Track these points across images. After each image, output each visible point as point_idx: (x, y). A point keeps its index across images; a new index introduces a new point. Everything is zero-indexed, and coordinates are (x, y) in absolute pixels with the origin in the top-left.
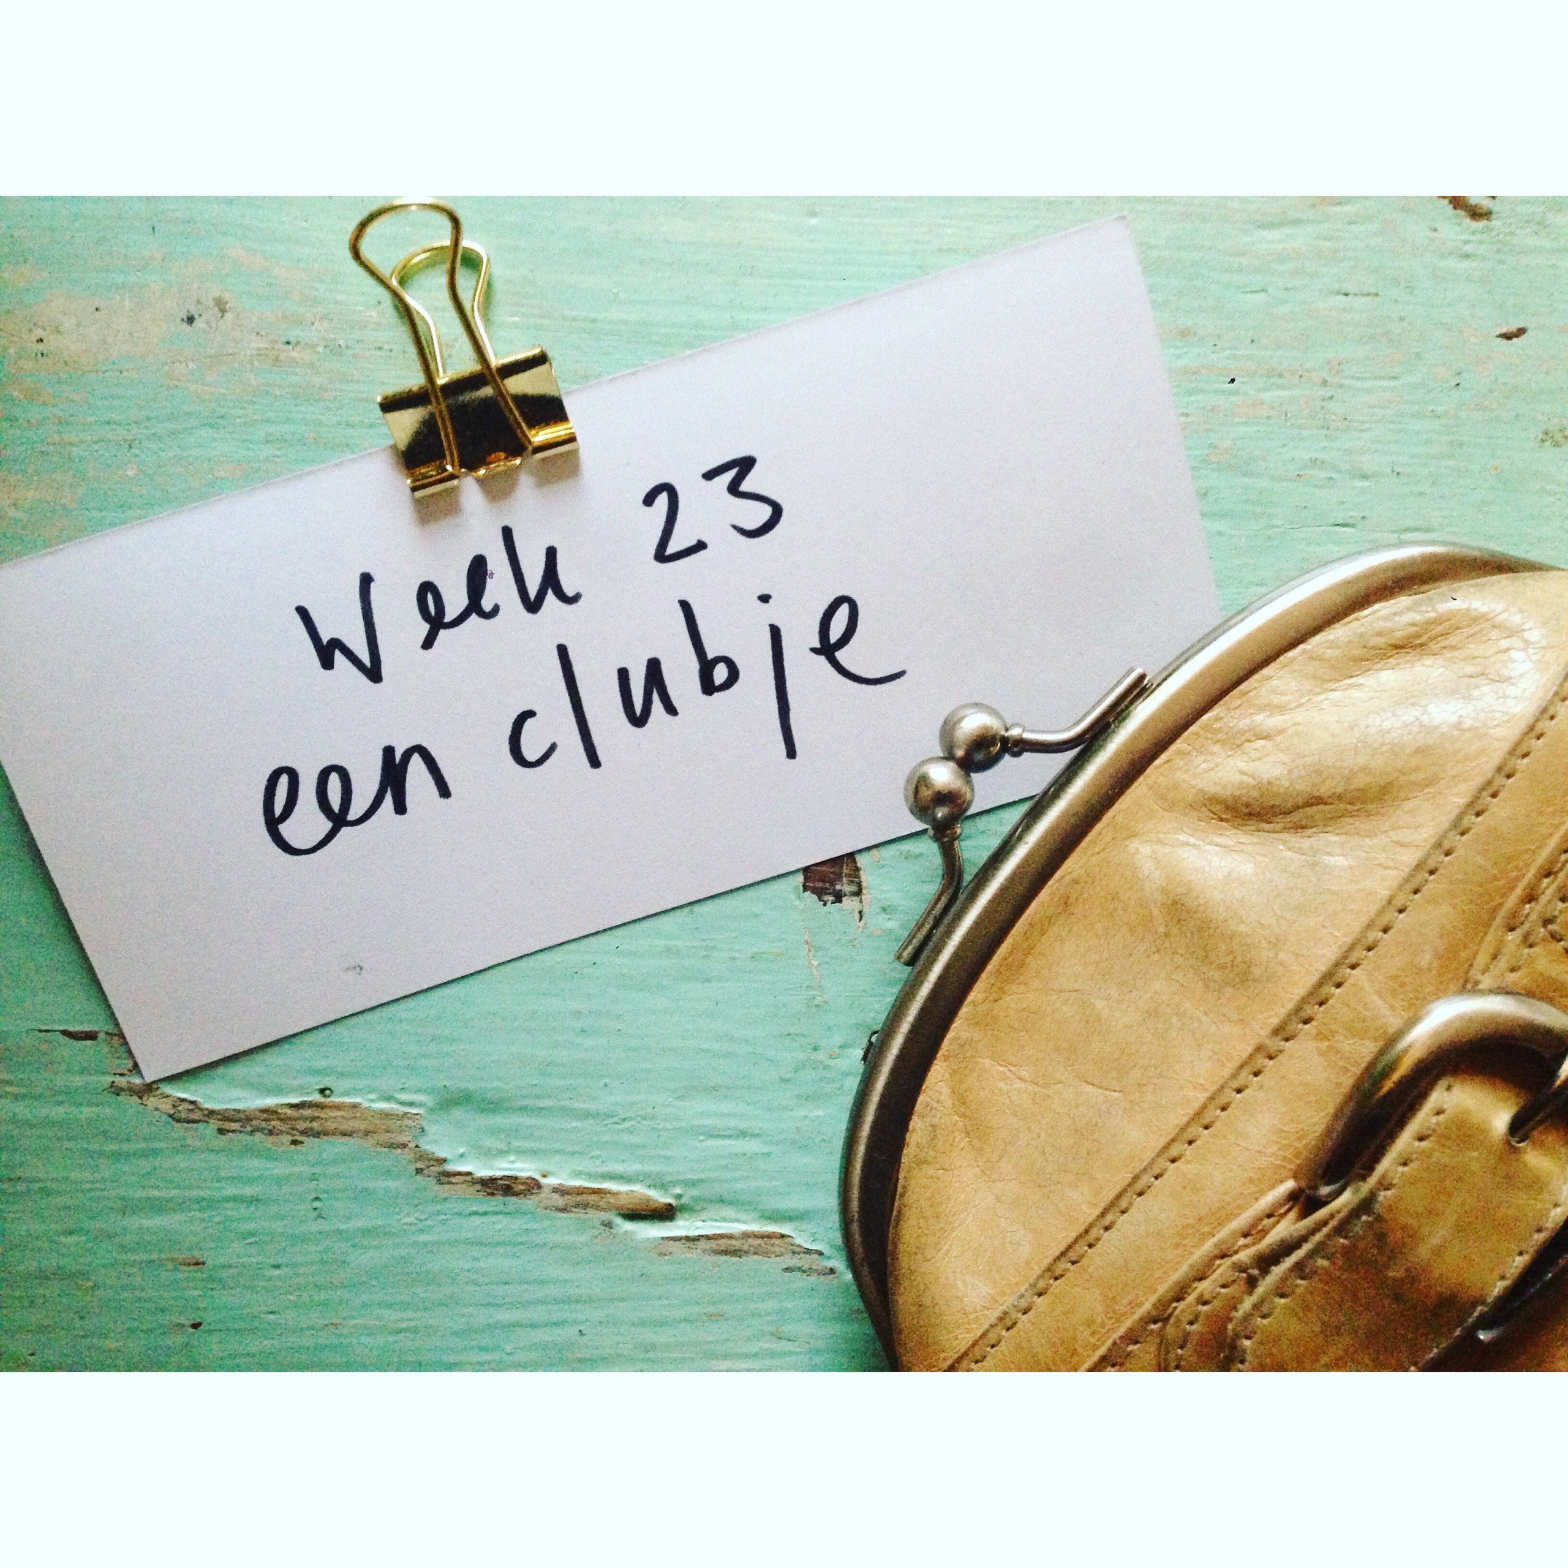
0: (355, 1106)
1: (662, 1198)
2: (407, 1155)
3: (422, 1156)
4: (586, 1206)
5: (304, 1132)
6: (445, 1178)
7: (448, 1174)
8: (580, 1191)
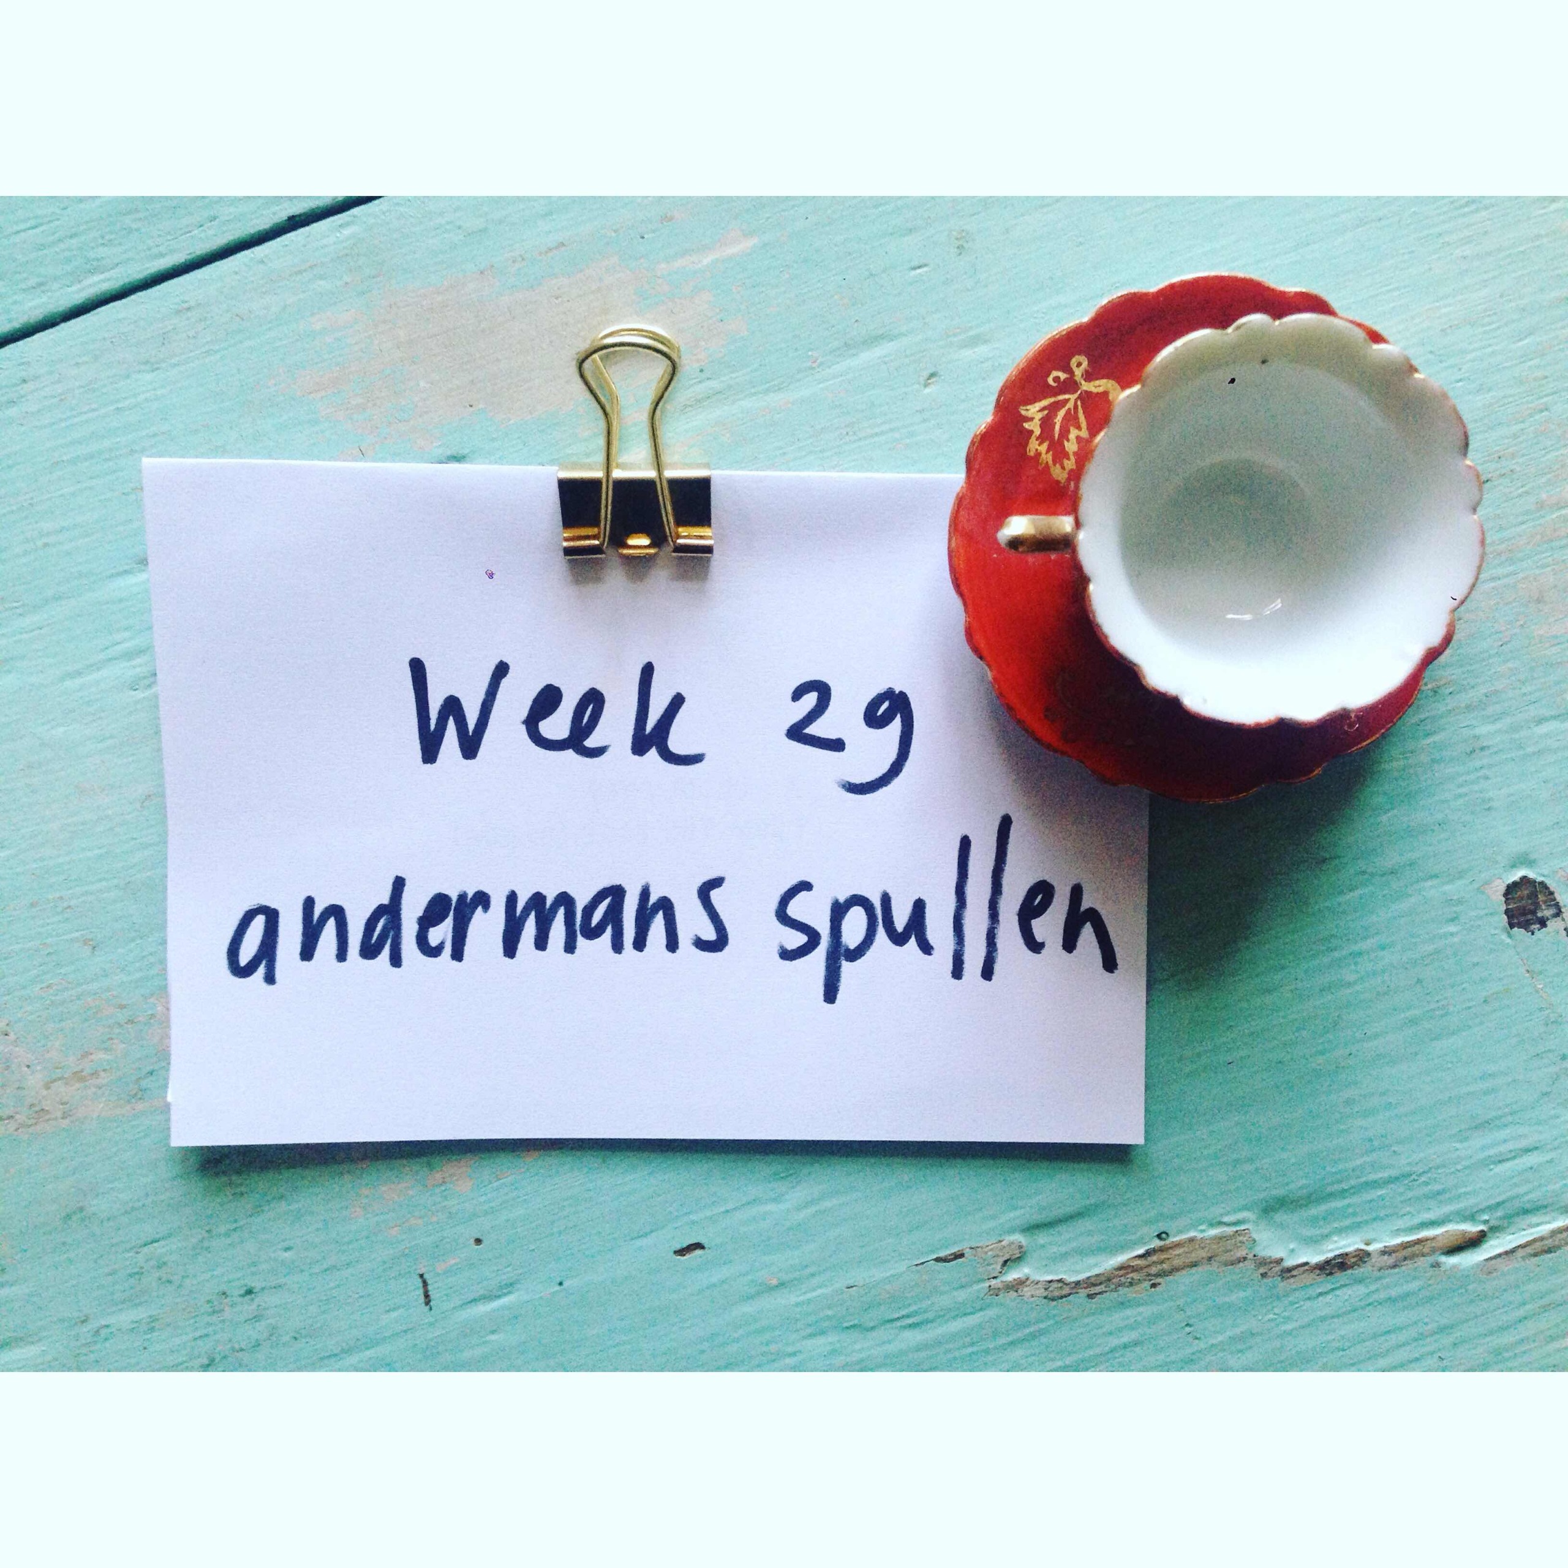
0: (1192, 1240)
1: (1473, 1228)
2: (1249, 1265)
3: (1263, 1262)
4: (1413, 1257)
5: (1158, 1275)
6: (1287, 1272)
7: (1289, 1270)
8: (1405, 1246)
